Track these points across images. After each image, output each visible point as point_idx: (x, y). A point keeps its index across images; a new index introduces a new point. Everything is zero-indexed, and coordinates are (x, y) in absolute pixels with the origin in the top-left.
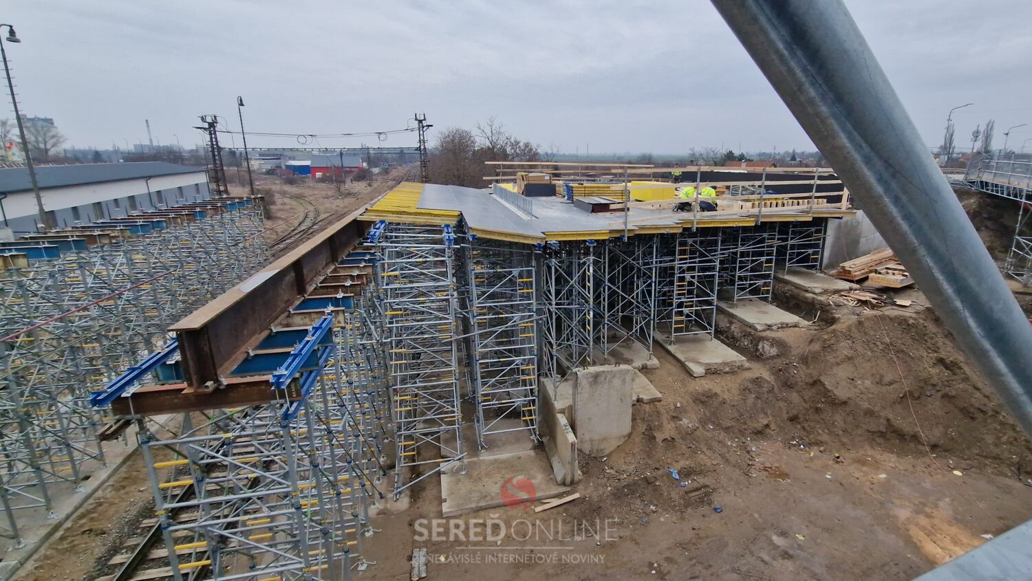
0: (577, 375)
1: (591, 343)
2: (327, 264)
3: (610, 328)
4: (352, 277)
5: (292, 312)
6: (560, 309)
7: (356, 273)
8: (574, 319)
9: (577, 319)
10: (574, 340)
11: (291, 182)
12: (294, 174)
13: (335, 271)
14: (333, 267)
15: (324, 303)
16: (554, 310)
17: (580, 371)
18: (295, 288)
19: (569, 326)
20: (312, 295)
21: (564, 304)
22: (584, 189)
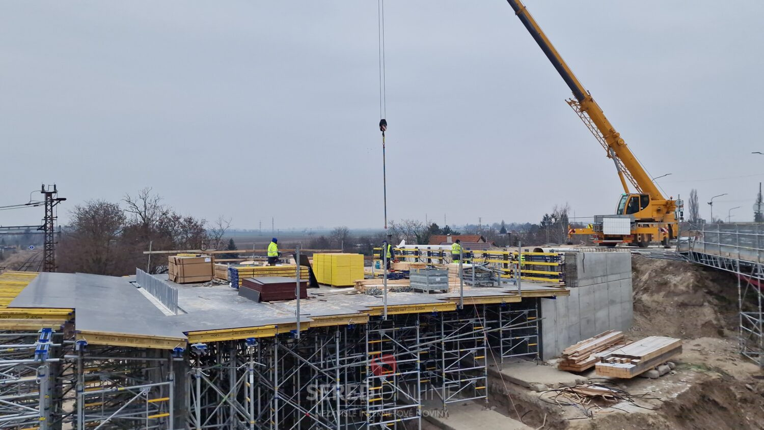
22: (252, 273)
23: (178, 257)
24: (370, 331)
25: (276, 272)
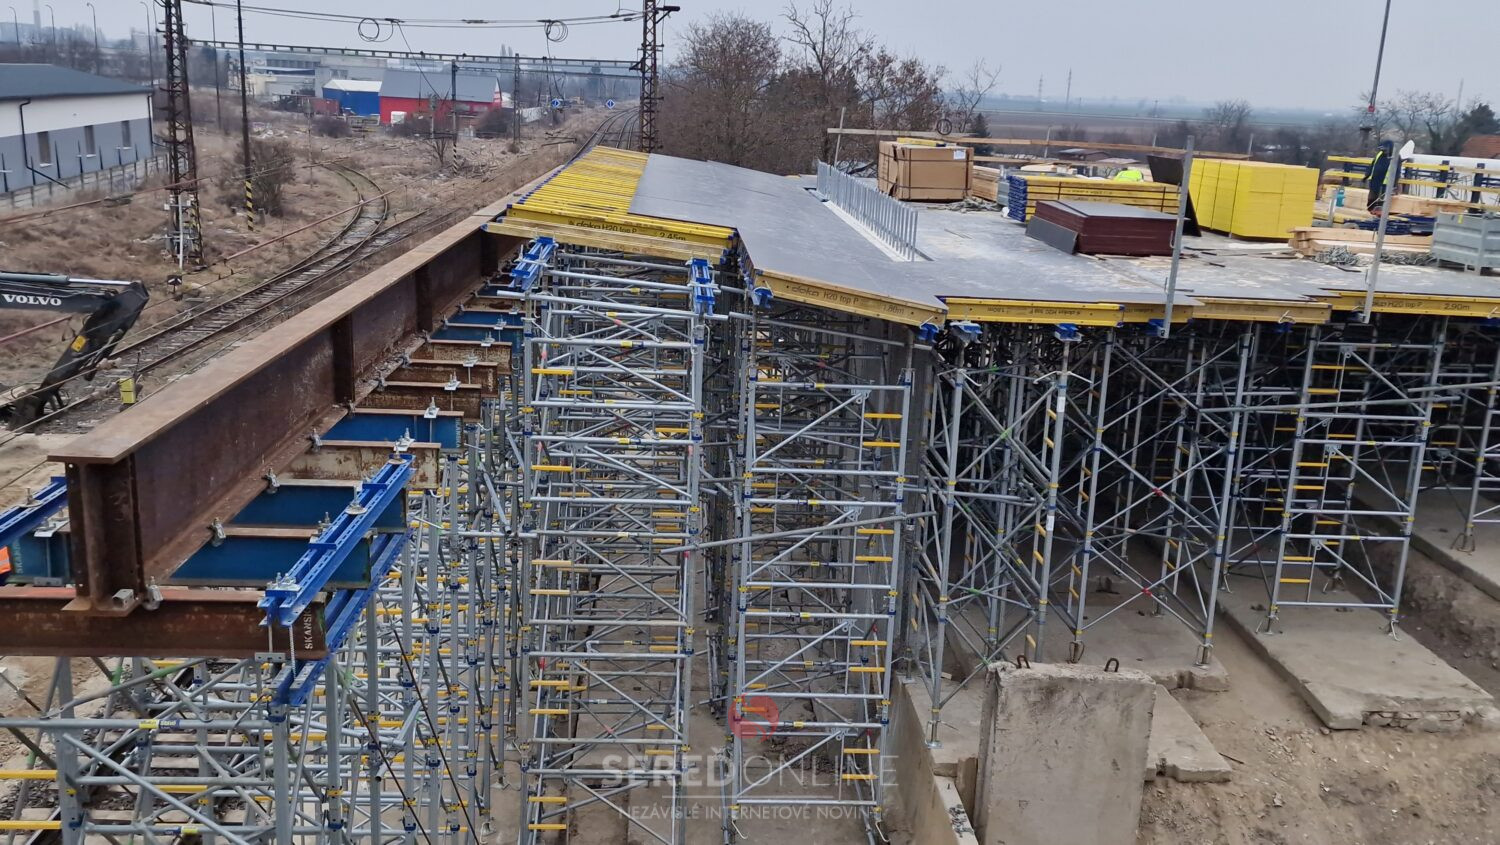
0: (998, 678)
1: (1044, 600)
2: (406, 334)
3: (1097, 565)
4: (462, 372)
5: (319, 443)
6: (966, 499)
7: (471, 361)
8: (1001, 531)
9: (1010, 533)
10: (996, 586)
11: (333, 130)
12: (341, 112)
13: (422, 352)
14: (419, 342)
15: (393, 426)
16: (951, 500)
17: (1010, 674)
18: (331, 385)
19: (986, 548)
20: (364, 406)
21: (976, 488)
22: (1056, 190)
23: (900, 143)
24: (1320, 343)
25: (1107, 193)
